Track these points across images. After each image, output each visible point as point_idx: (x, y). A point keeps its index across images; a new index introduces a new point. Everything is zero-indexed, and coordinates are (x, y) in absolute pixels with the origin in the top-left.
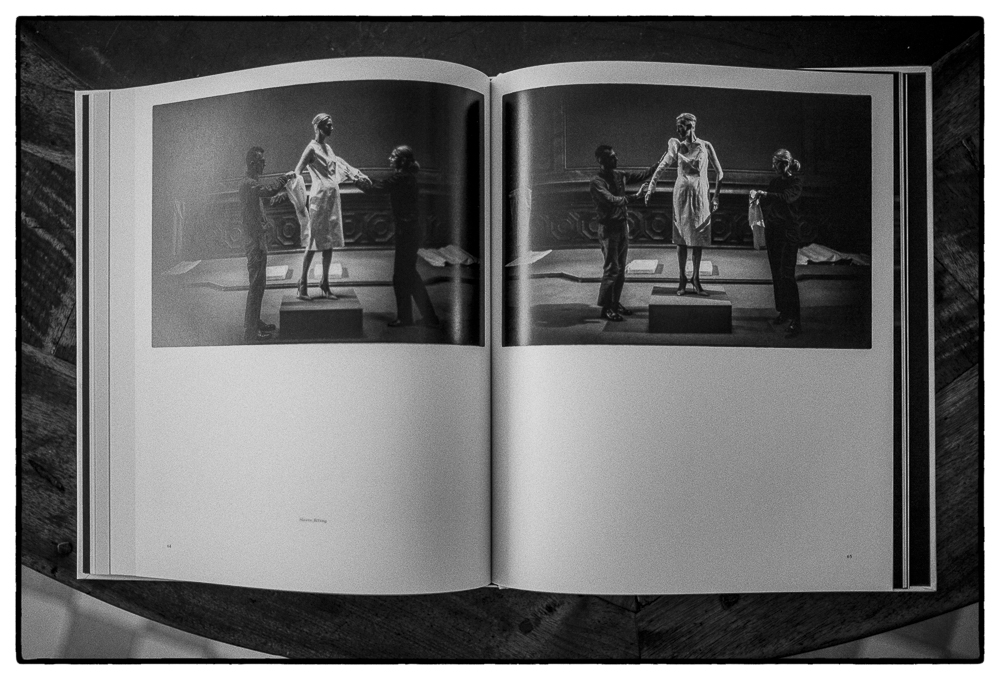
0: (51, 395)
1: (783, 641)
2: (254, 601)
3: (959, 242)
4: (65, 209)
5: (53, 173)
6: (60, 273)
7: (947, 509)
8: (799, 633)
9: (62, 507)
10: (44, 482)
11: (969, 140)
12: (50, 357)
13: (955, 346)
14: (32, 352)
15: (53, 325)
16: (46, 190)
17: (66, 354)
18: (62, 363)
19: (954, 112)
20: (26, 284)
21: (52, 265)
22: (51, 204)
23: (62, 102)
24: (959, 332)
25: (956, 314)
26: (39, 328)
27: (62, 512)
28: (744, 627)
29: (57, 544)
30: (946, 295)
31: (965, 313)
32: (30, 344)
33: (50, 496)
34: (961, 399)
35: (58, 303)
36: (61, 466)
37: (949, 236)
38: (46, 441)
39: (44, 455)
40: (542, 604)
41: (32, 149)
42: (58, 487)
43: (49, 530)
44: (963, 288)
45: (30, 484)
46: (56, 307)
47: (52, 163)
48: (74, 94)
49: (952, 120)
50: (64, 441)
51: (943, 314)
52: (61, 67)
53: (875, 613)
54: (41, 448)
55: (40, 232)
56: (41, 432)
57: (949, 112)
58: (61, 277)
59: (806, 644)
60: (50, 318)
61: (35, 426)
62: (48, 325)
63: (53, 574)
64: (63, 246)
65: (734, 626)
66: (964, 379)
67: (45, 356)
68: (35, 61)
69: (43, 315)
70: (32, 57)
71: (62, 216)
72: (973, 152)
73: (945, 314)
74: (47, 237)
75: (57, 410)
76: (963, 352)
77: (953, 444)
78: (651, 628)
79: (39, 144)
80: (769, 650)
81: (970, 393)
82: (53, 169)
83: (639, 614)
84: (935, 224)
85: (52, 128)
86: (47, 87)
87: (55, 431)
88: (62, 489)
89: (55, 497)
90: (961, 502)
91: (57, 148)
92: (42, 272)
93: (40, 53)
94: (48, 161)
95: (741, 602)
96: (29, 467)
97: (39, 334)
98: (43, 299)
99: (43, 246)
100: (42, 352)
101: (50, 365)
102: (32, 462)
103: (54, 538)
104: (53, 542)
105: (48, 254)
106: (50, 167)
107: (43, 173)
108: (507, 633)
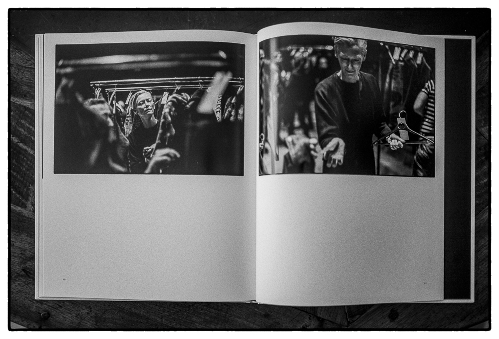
5: (26, 112)
10: (31, 280)
12: (31, 212)
14: (20, 210)
15: (31, 195)
16: (23, 122)
20: (15, 174)
21: (28, 162)
22: (26, 129)
23: (29, 73)
26: (23, 197)
29: (41, 313)
32: (19, 206)
38: (31, 258)
39: (31, 266)
41: (13, 100)
43: (36, 307)
46: (32, 185)
47: (25, 107)
52: (27, 54)
53: (465, 318)
54: (29, 262)
55: (21, 145)
56: (28, 253)
60: (29, 191)
61: (25, 250)
62: (28, 195)
67: (28, 212)
69: (25, 190)
74: (25, 147)
79: (17, 97)
82: (26, 110)
85: (24, 88)
86: (20, 66)
91: (27, 98)
92: (23, 166)
93: (15, 47)
94: (23, 106)
95: (399, 317)
96: (23, 273)
97: (24, 200)
98: (25, 181)
99: (23, 152)
100: (26, 210)
101: (31, 217)
102: (24, 270)
103: (39, 310)
104: (39, 313)
105: (25, 157)
106: (24, 109)
107: (20, 113)
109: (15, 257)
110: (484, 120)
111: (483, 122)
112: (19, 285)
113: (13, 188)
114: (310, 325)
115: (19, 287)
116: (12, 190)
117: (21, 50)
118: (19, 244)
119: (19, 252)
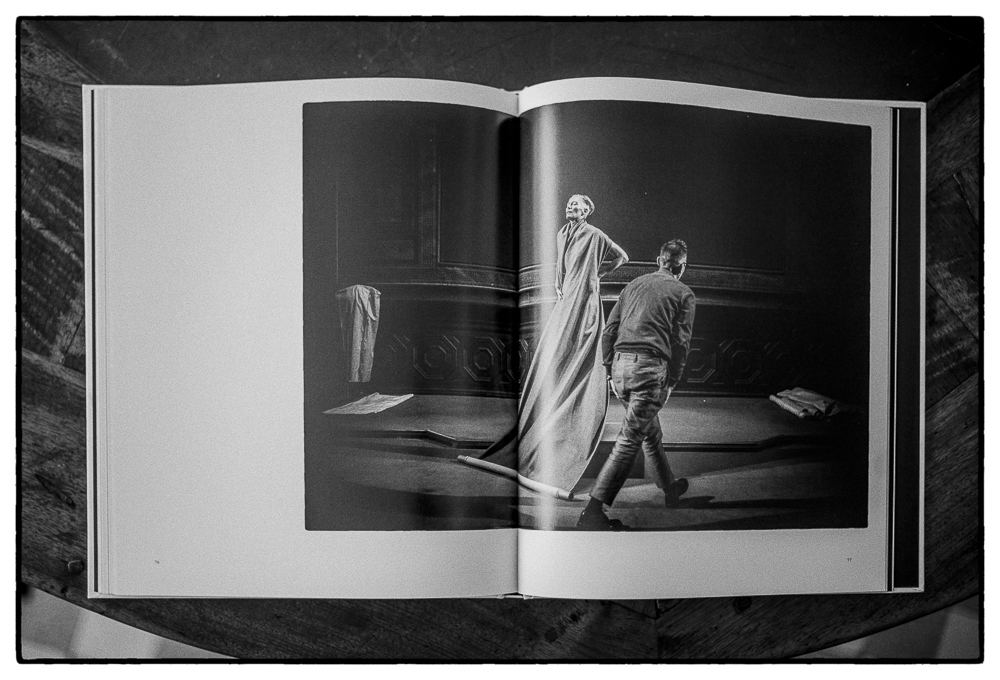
0: (59, 406)
1: (790, 642)
2: (279, 617)
3: (949, 269)
4: (74, 210)
5: (60, 171)
6: (70, 277)
7: (936, 517)
8: (805, 634)
9: (73, 524)
10: (52, 498)
11: (959, 174)
12: (58, 366)
13: (945, 366)
14: (38, 361)
15: (62, 333)
16: (53, 189)
17: (76, 363)
18: (72, 372)
19: (947, 147)
20: (31, 289)
21: (60, 269)
23: (70, 96)
25: (946, 335)
26: (45, 336)
27: (73, 529)
28: (755, 630)
29: (67, 563)
30: (938, 317)
31: (954, 336)
32: (37, 352)
33: (59, 512)
34: (950, 414)
35: (67, 309)
36: (71, 481)
37: (940, 263)
38: (54, 455)
39: (52, 469)
40: (567, 614)
41: (36, 145)
42: (69, 505)
43: (59, 548)
44: (952, 311)
45: (37, 500)
46: (64, 313)
47: (59, 162)
48: (81, 88)
49: (945, 155)
50: (74, 454)
51: (934, 335)
52: (68, 59)
53: (872, 613)
54: (50, 463)
55: (46, 234)
56: (49, 445)
57: (942, 147)
58: (70, 282)
59: (810, 644)
60: (59, 325)
61: (43, 439)
62: (56, 333)
63: (63, 594)
64: (72, 249)
65: (746, 629)
66: (952, 396)
67: (53, 365)
68: (39, 51)
69: (50, 322)
70: (36, 47)
71: (71, 217)
72: (962, 185)
73: (936, 336)
74: (54, 239)
75: (67, 422)
76: (951, 370)
77: (942, 457)
78: (670, 634)
79: (44, 140)
80: (778, 651)
81: (958, 409)
82: (60, 167)
83: (658, 621)
84: (928, 251)
85: (60, 124)
86: (53, 80)
87: (64, 445)
88: (73, 505)
89: (64, 513)
90: (948, 510)
91: (65, 145)
92: (49, 276)
93: (45, 42)
94: (54, 159)
95: (752, 606)
96: (37, 482)
97: (46, 342)
98: (50, 305)
99: (50, 249)
100: (49, 360)
101: (59, 376)
102: (38, 476)
103: (64, 556)
104: (62, 561)
105: (55, 258)
106: (56, 166)
107: (49, 172)
108: (534, 642)
110: (930, 251)
112: (27, 504)
113: (26, 316)
114: (586, 612)
116: (23, 320)
117: (58, 51)
118: (32, 425)
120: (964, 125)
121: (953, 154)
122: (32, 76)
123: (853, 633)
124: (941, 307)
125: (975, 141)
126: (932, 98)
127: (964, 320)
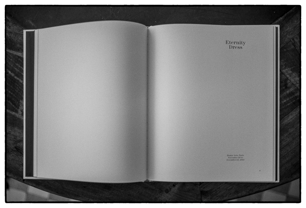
0: (21, 127)
2: (85, 187)
3: (291, 70)
8: (248, 189)
10: (20, 154)
11: (293, 39)
12: (20, 115)
13: (291, 101)
14: (14, 114)
15: (21, 105)
16: (17, 64)
19: (289, 31)
21: (20, 87)
22: (19, 69)
23: (21, 38)
24: (292, 97)
25: (291, 92)
26: (16, 107)
28: (232, 188)
30: (288, 86)
31: (294, 91)
32: (14, 112)
33: (22, 158)
34: (294, 117)
37: (288, 69)
38: (20, 141)
39: (19, 145)
40: (171, 184)
44: (293, 84)
45: (16, 154)
46: (21, 100)
47: (18, 56)
49: (288, 34)
51: (287, 92)
52: (20, 27)
54: (19, 143)
55: (16, 77)
56: (18, 138)
57: (287, 31)
59: (250, 193)
60: (20, 103)
61: (16, 137)
62: (19, 106)
63: (23, 181)
65: (229, 188)
66: (294, 111)
68: (12, 25)
69: (17, 103)
70: (11, 24)
71: (22, 72)
72: (295, 43)
73: (288, 92)
74: (18, 79)
76: (294, 103)
77: (292, 131)
78: (204, 190)
79: (14, 51)
81: (296, 115)
82: (19, 58)
83: (200, 186)
85: (18, 45)
86: (16, 33)
90: (295, 148)
91: (20, 51)
92: (17, 89)
93: (13, 23)
94: (17, 56)
96: (15, 149)
97: (16, 109)
98: (17, 98)
99: (17, 81)
100: (18, 114)
101: (20, 118)
102: (16, 148)
105: (18, 84)
106: (18, 58)
107: (16, 59)
108: (161, 193)
109: (11, 140)
110: (284, 65)
111: (284, 66)
112: (13, 156)
113: (11, 101)
115: (13, 157)
117: (17, 24)
118: (14, 133)
119: (13, 137)
120: (294, 24)
121: (291, 33)
122: (11, 33)
123: (264, 188)
124: (289, 82)
125: (298, 28)
126: (283, 16)
127: (297, 86)
